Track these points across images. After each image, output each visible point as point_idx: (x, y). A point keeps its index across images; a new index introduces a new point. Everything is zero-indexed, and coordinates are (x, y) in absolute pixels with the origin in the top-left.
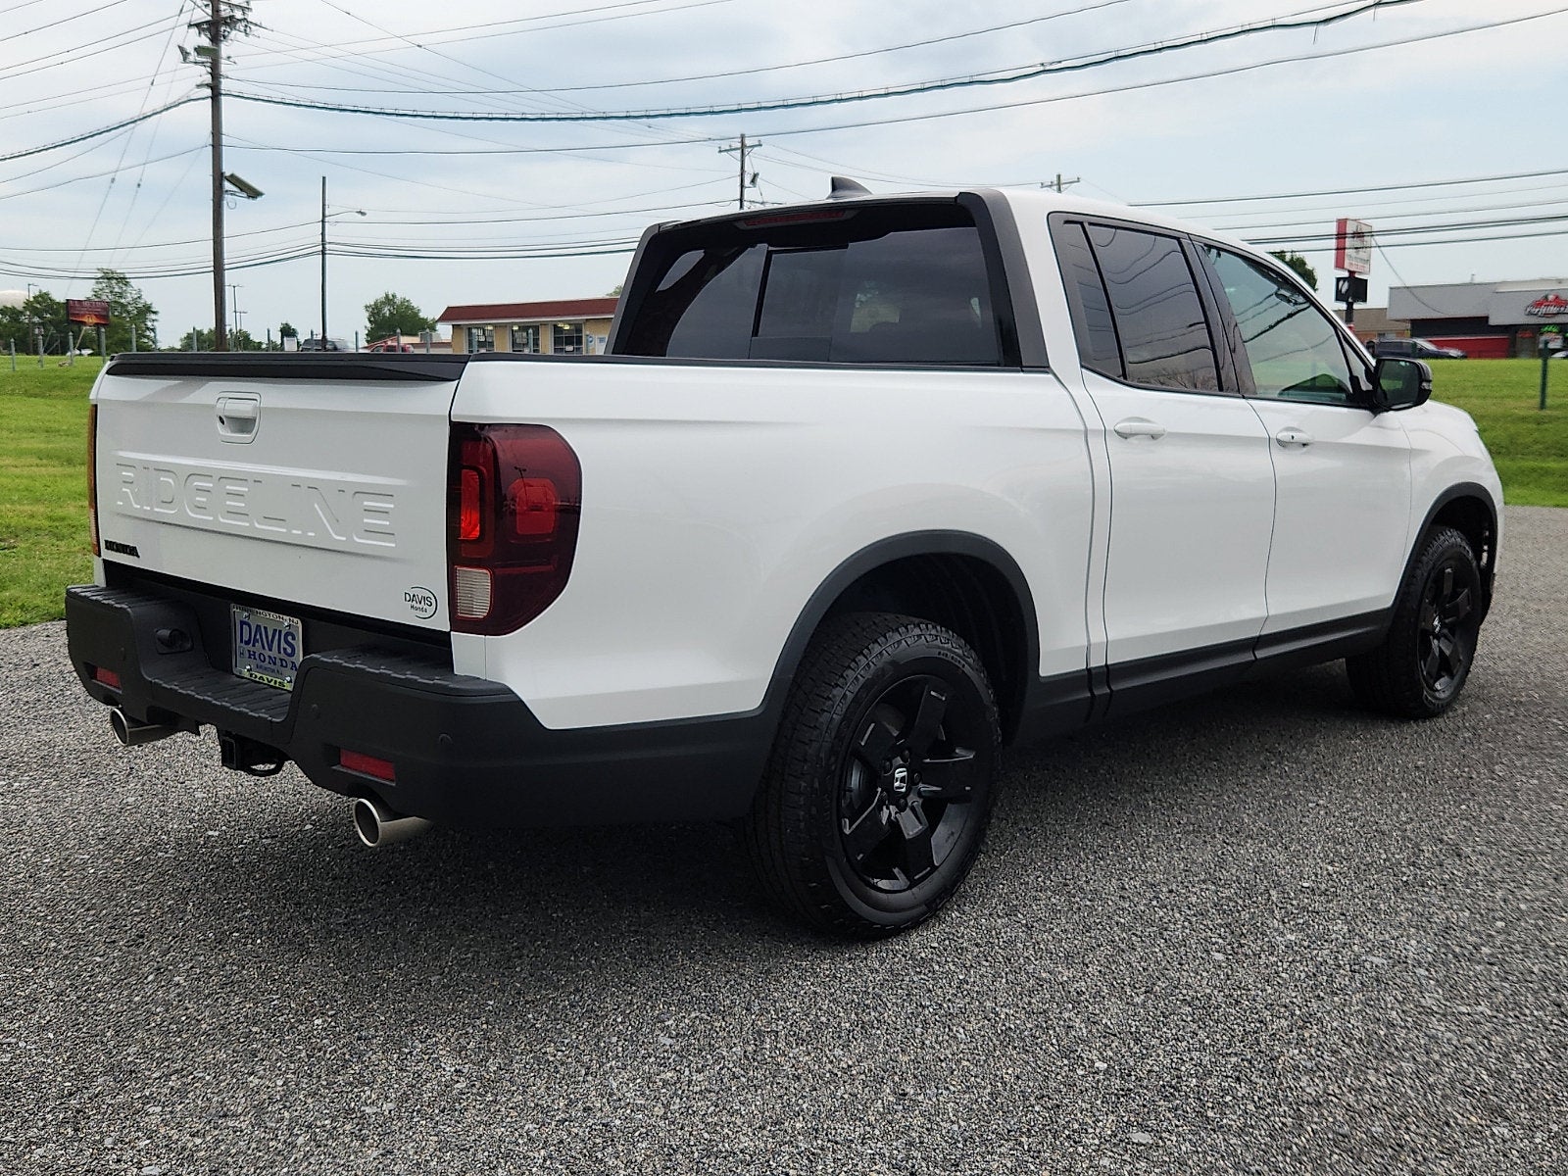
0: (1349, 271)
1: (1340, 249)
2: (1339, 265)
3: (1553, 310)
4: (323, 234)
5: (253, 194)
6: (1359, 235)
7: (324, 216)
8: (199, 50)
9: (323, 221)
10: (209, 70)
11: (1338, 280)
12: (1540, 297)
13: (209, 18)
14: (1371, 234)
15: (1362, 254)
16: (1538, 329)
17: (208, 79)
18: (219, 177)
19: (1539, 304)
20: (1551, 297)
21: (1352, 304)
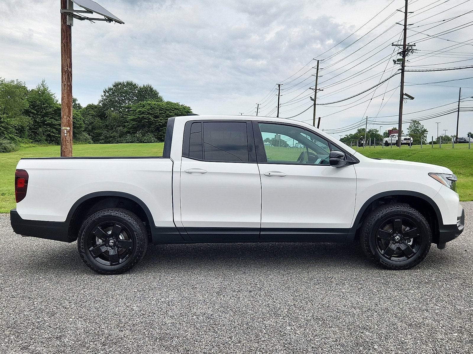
4: (459, 105)
5: (412, 98)
7: (459, 100)
8: (398, 60)
9: (459, 102)
10: (401, 65)
13: (403, 50)
17: (401, 67)
18: (402, 94)
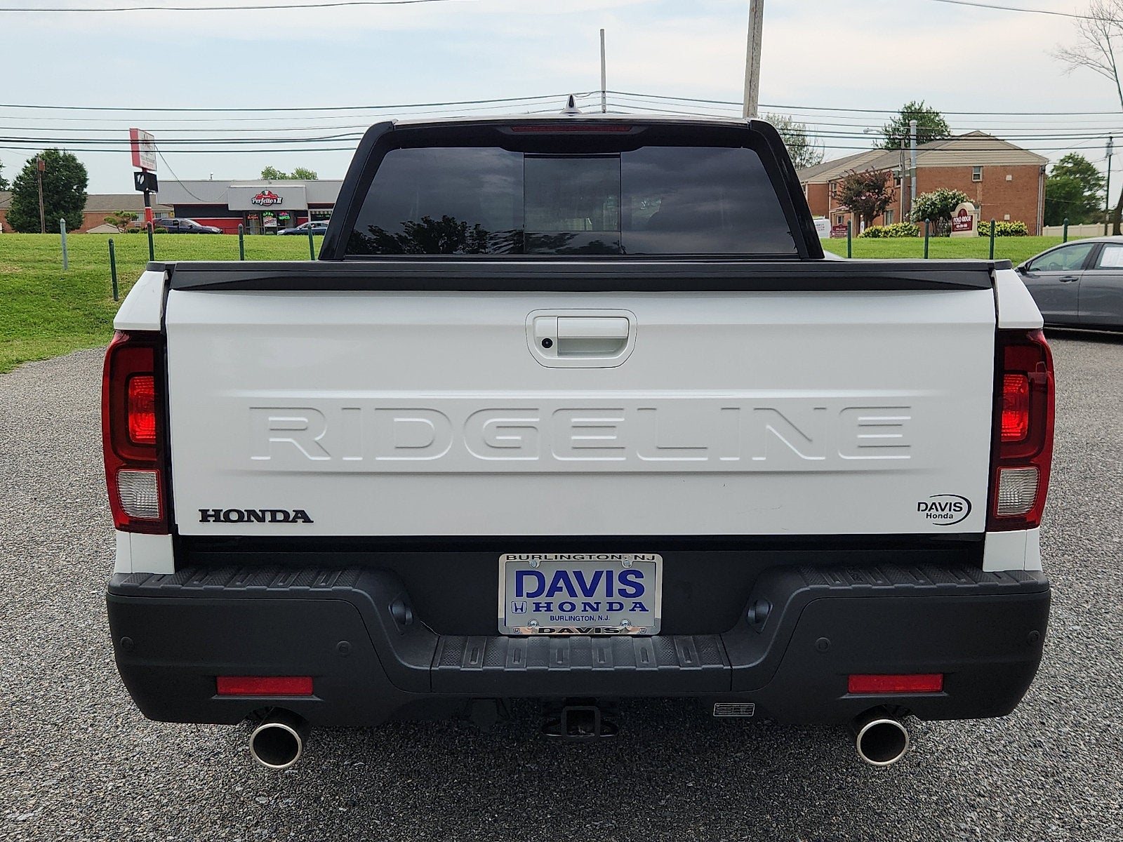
0: (143, 168)
1: (135, 152)
2: (136, 163)
3: (270, 201)
6: (146, 142)
11: (136, 174)
12: (259, 193)
14: (154, 142)
15: (150, 156)
16: (260, 214)
19: (259, 197)
20: (267, 193)
21: (149, 192)
